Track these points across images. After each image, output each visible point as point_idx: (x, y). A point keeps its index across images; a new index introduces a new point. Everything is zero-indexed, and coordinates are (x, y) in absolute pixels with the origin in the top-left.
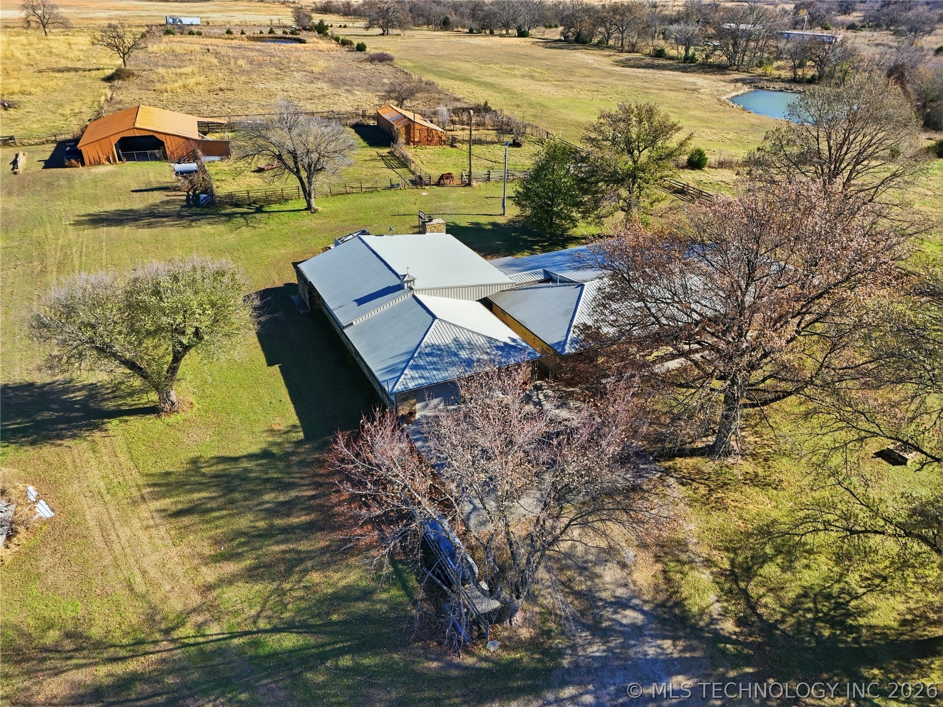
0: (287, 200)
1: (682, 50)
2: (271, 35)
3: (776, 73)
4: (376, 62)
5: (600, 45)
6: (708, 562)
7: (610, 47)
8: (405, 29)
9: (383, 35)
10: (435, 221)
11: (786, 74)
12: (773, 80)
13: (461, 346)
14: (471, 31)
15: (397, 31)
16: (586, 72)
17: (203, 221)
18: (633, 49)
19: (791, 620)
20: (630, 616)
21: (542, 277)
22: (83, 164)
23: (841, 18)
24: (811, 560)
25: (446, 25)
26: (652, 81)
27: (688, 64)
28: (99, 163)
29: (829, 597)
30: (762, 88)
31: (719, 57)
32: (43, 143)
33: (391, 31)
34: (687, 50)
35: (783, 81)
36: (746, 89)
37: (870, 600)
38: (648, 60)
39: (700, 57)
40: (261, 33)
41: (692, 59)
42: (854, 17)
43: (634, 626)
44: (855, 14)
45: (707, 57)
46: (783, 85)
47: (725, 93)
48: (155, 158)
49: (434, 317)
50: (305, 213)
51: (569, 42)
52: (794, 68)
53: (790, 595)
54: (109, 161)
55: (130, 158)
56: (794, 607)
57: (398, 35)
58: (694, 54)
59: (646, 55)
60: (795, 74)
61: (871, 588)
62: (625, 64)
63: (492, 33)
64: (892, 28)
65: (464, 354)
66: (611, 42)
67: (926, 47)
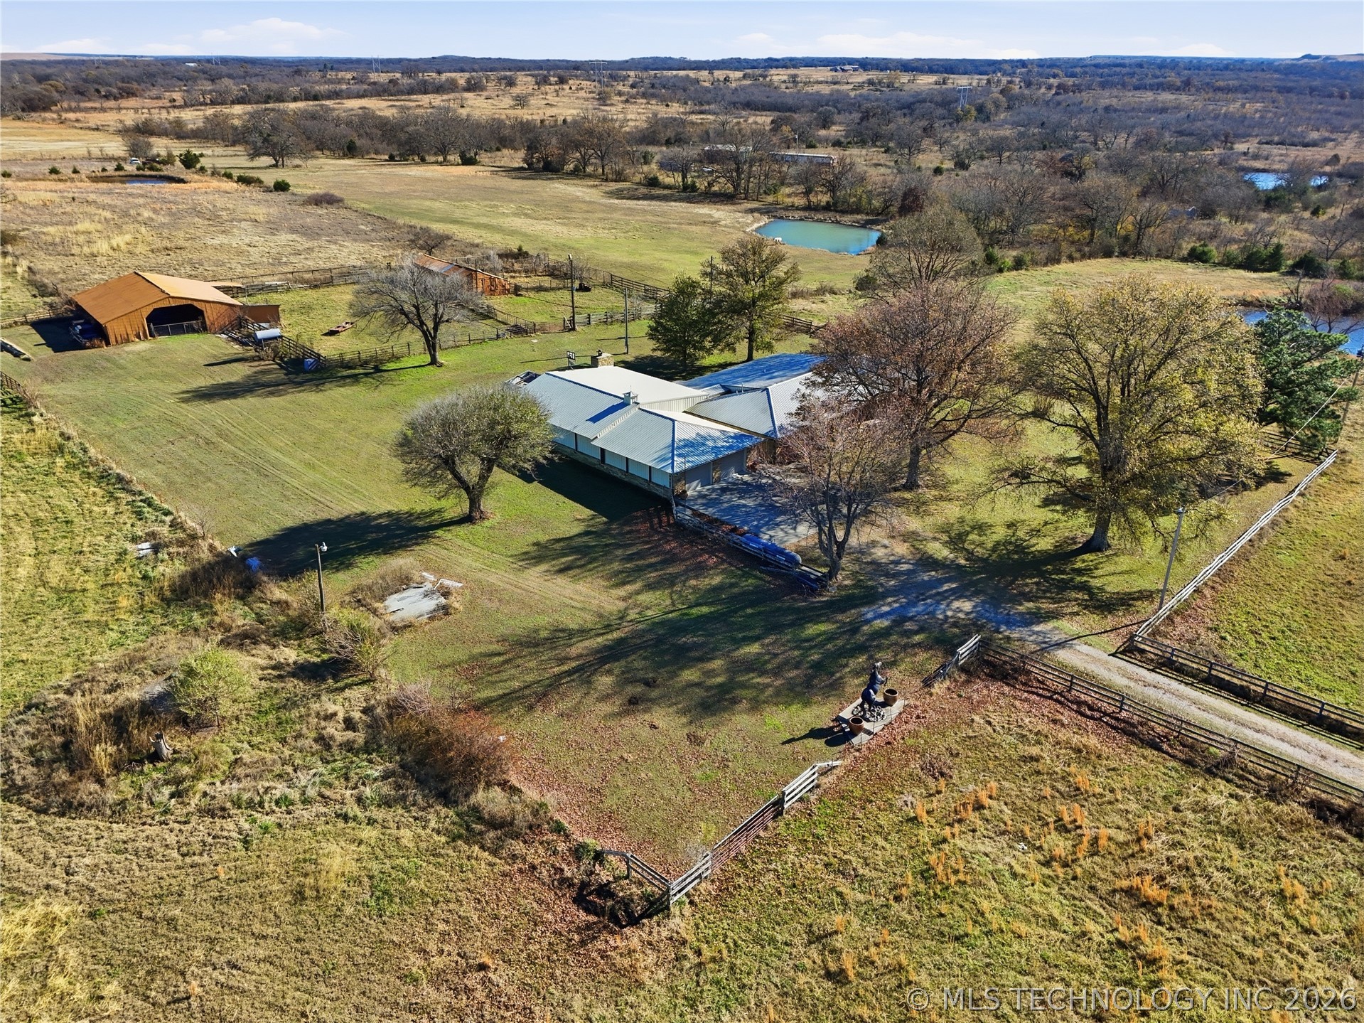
0: (398, 358)
1: (678, 177)
2: (117, 173)
3: (789, 201)
4: (325, 205)
5: (578, 173)
6: (935, 539)
7: (590, 176)
8: (308, 158)
9: (276, 166)
10: (604, 355)
11: (800, 201)
12: (787, 209)
13: (705, 439)
14: (392, 158)
15: (297, 162)
16: (584, 207)
17: (328, 386)
18: (619, 177)
19: (995, 556)
20: (905, 567)
21: (722, 391)
22: (108, 343)
23: (823, 133)
24: (994, 529)
25: (351, 151)
26: (664, 214)
27: (689, 193)
28: (128, 341)
29: (1011, 543)
30: (781, 218)
31: (722, 185)
32: (11, 326)
33: (288, 162)
34: (684, 177)
35: (798, 209)
36: (765, 220)
37: (1034, 541)
38: (643, 190)
39: (702, 185)
40: (104, 170)
41: (693, 188)
42: (835, 131)
43: (908, 570)
44: (834, 128)
45: (710, 185)
46: (802, 214)
47: (748, 225)
48: (192, 330)
49: (673, 421)
50: (431, 367)
51: (537, 171)
52: (807, 193)
53: (990, 545)
54: (139, 337)
55: (164, 332)
56: (994, 549)
57: (298, 166)
58: (694, 183)
59: (638, 184)
60: (809, 201)
61: (1032, 536)
62: (618, 194)
63: (423, 160)
64: (878, 143)
65: (710, 443)
66: (590, 169)
67: (923, 166)
